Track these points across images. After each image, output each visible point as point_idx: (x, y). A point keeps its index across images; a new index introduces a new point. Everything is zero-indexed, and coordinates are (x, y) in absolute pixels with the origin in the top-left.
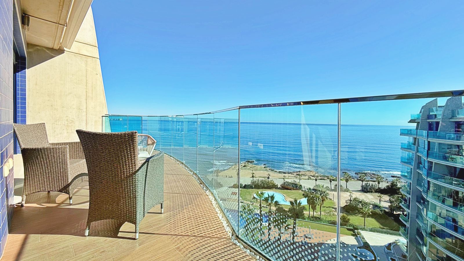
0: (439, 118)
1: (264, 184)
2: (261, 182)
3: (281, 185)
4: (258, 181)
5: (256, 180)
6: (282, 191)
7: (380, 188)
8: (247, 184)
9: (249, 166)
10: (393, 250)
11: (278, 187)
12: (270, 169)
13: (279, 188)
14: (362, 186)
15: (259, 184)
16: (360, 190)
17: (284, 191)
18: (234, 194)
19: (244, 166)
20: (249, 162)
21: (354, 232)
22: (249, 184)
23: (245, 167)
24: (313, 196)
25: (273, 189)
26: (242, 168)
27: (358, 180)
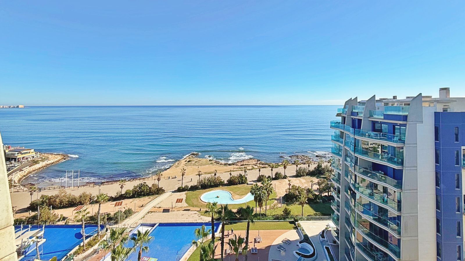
0: (361, 116)
1: (211, 182)
2: (207, 180)
3: (227, 181)
4: (205, 179)
5: (202, 179)
6: (228, 188)
7: (310, 170)
8: (193, 185)
9: (193, 161)
10: (326, 238)
11: (225, 183)
12: (215, 162)
13: (226, 185)
14: (297, 171)
15: (206, 184)
16: (295, 175)
17: (230, 188)
18: (179, 201)
19: (189, 161)
20: (193, 154)
21: (295, 225)
22: (195, 185)
23: (190, 163)
24: (260, 193)
25: (220, 186)
26: (186, 164)
27: (292, 164)
